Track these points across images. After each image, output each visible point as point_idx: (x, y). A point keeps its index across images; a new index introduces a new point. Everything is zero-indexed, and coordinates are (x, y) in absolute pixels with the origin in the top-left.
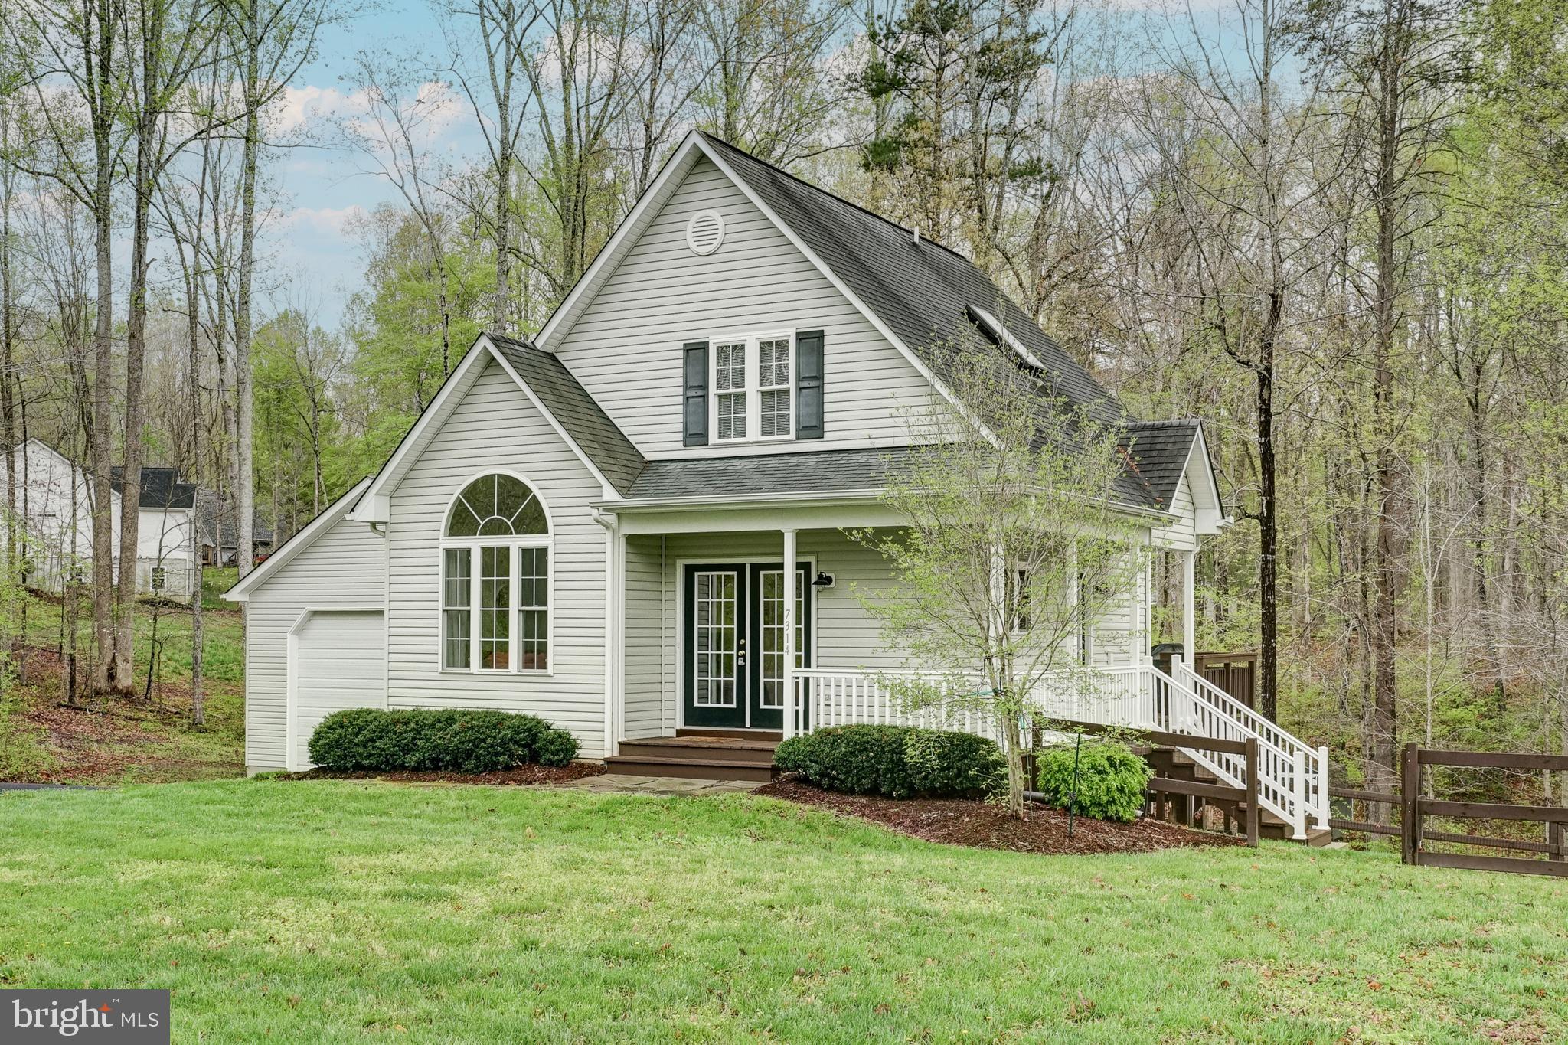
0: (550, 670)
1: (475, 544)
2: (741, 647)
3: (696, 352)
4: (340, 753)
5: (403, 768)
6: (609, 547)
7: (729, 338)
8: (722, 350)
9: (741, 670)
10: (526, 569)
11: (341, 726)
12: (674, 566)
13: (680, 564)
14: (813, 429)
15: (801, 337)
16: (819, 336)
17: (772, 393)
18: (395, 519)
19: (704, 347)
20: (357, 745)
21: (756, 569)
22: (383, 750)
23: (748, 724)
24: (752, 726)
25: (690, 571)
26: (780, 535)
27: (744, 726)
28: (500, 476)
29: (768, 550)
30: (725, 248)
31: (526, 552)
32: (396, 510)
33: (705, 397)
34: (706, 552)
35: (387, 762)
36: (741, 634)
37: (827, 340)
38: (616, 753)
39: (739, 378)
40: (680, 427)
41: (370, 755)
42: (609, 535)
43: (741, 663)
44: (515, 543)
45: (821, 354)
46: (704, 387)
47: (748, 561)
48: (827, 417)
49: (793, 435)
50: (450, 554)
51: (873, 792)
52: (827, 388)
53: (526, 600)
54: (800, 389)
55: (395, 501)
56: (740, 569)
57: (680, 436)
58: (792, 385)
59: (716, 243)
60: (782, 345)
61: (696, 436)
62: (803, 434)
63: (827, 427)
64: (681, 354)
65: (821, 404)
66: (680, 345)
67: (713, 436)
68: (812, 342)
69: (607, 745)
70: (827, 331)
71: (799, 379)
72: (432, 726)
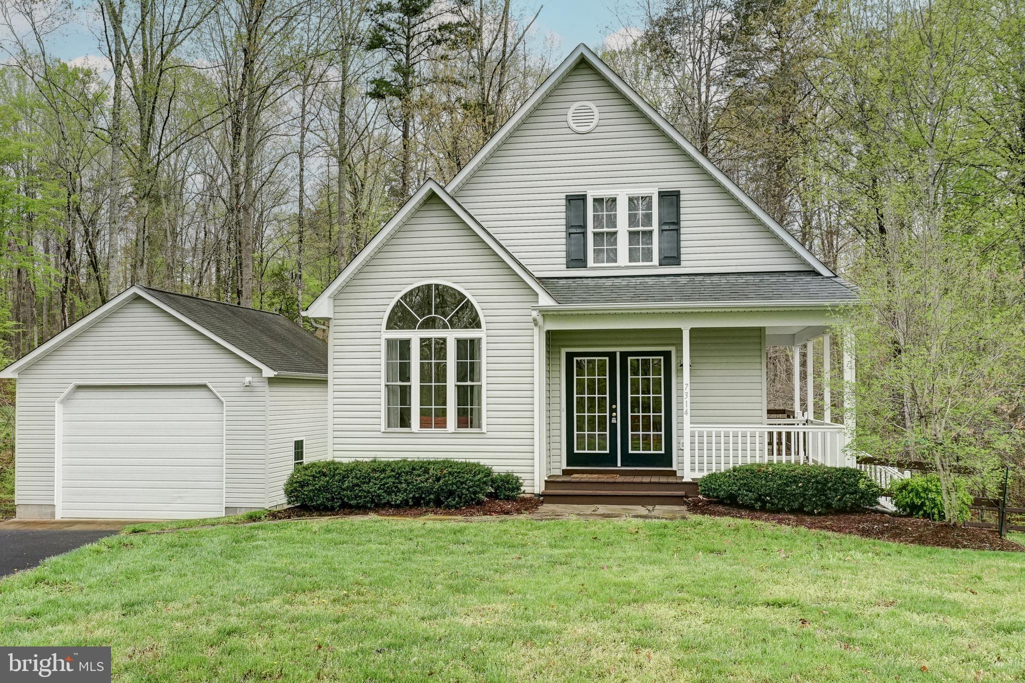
0: (484, 428)
1: (415, 336)
2: (612, 411)
3: (576, 201)
4: (329, 496)
5: (388, 505)
6: (536, 338)
7: (605, 193)
8: (598, 201)
9: (613, 427)
10: (460, 354)
11: (324, 475)
12: (560, 352)
13: (564, 351)
14: (672, 258)
15: (662, 195)
16: (676, 195)
17: (638, 232)
18: (338, 316)
19: (583, 198)
20: (344, 490)
21: (624, 355)
22: (369, 492)
23: (619, 464)
24: (622, 465)
25: (570, 356)
26: (680, 331)
27: (616, 466)
28: (437, 286)
29: (658, 342)
30: (599, 129)
31: (460, 343)
32: (338, 309)
33: (584, 234)
34: (589, 343)
35: (373, 501)
36: (613, 401)
37: (682, 197)
38: (543, 489)
39: (612, 222)
40: (564, 254)
41: (356, 497)
42: (536, 330)
43: (614, 421)
44: (451, 336)
45: (678, 207)
46: (584, 226)
47: (618, 350)
48: (683, 250)
49: (656, 260)
50: (390, 343)
51: (799, 511)
52: (682, 230)
53: (461, 376)
54: (662, 231)
55: (338, 302)
56: (612, 355)
57: (564, 261)
58: (655, 226)
59: (592, 125)
60: (647, 199)
61: (577, 260)
62: (664, 262)
63: (683, 257)
64: (564, 202)
65: (678, 241)
66: (563, 196)
67: (590, 262)
68: (671, 199)
69: (537, 482)
70: (682, 191)
71: (661, 223)
72: (410, 473)
